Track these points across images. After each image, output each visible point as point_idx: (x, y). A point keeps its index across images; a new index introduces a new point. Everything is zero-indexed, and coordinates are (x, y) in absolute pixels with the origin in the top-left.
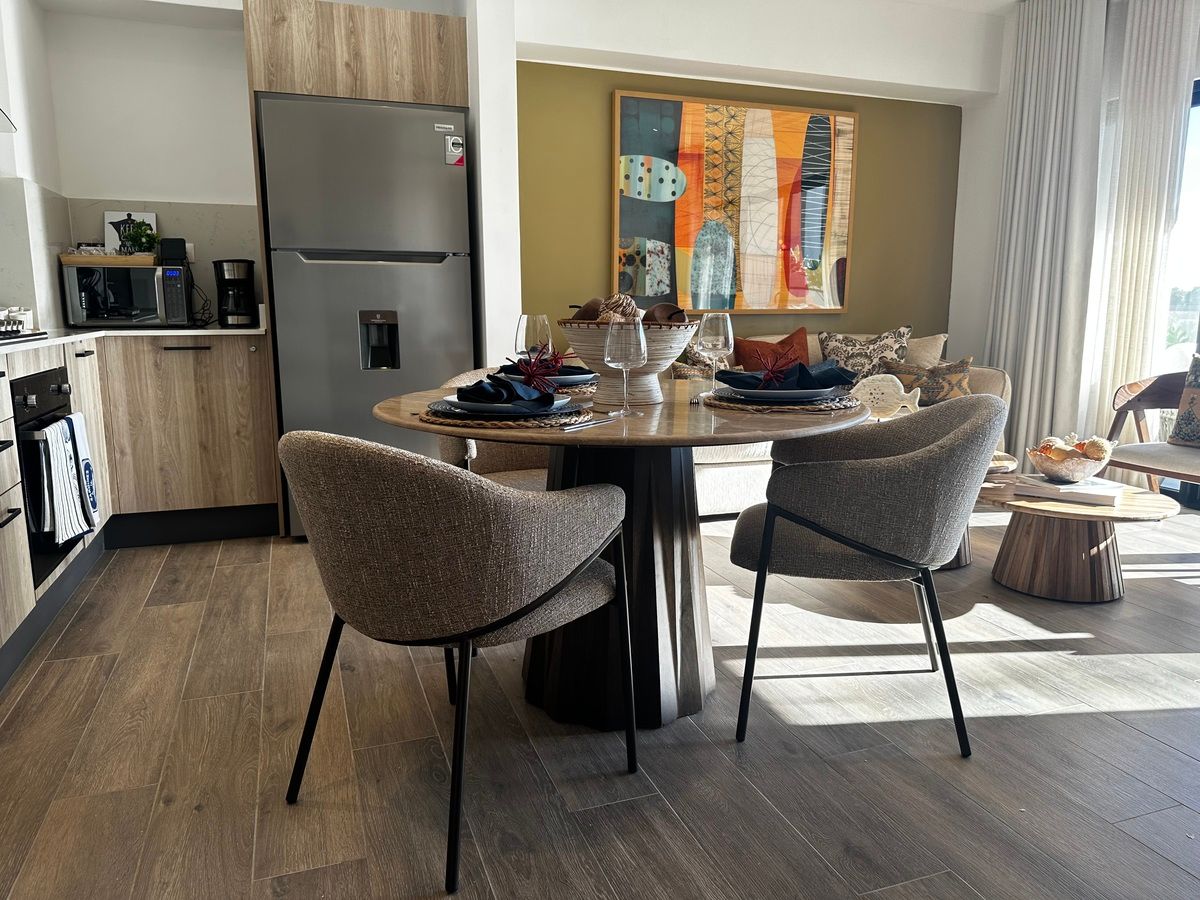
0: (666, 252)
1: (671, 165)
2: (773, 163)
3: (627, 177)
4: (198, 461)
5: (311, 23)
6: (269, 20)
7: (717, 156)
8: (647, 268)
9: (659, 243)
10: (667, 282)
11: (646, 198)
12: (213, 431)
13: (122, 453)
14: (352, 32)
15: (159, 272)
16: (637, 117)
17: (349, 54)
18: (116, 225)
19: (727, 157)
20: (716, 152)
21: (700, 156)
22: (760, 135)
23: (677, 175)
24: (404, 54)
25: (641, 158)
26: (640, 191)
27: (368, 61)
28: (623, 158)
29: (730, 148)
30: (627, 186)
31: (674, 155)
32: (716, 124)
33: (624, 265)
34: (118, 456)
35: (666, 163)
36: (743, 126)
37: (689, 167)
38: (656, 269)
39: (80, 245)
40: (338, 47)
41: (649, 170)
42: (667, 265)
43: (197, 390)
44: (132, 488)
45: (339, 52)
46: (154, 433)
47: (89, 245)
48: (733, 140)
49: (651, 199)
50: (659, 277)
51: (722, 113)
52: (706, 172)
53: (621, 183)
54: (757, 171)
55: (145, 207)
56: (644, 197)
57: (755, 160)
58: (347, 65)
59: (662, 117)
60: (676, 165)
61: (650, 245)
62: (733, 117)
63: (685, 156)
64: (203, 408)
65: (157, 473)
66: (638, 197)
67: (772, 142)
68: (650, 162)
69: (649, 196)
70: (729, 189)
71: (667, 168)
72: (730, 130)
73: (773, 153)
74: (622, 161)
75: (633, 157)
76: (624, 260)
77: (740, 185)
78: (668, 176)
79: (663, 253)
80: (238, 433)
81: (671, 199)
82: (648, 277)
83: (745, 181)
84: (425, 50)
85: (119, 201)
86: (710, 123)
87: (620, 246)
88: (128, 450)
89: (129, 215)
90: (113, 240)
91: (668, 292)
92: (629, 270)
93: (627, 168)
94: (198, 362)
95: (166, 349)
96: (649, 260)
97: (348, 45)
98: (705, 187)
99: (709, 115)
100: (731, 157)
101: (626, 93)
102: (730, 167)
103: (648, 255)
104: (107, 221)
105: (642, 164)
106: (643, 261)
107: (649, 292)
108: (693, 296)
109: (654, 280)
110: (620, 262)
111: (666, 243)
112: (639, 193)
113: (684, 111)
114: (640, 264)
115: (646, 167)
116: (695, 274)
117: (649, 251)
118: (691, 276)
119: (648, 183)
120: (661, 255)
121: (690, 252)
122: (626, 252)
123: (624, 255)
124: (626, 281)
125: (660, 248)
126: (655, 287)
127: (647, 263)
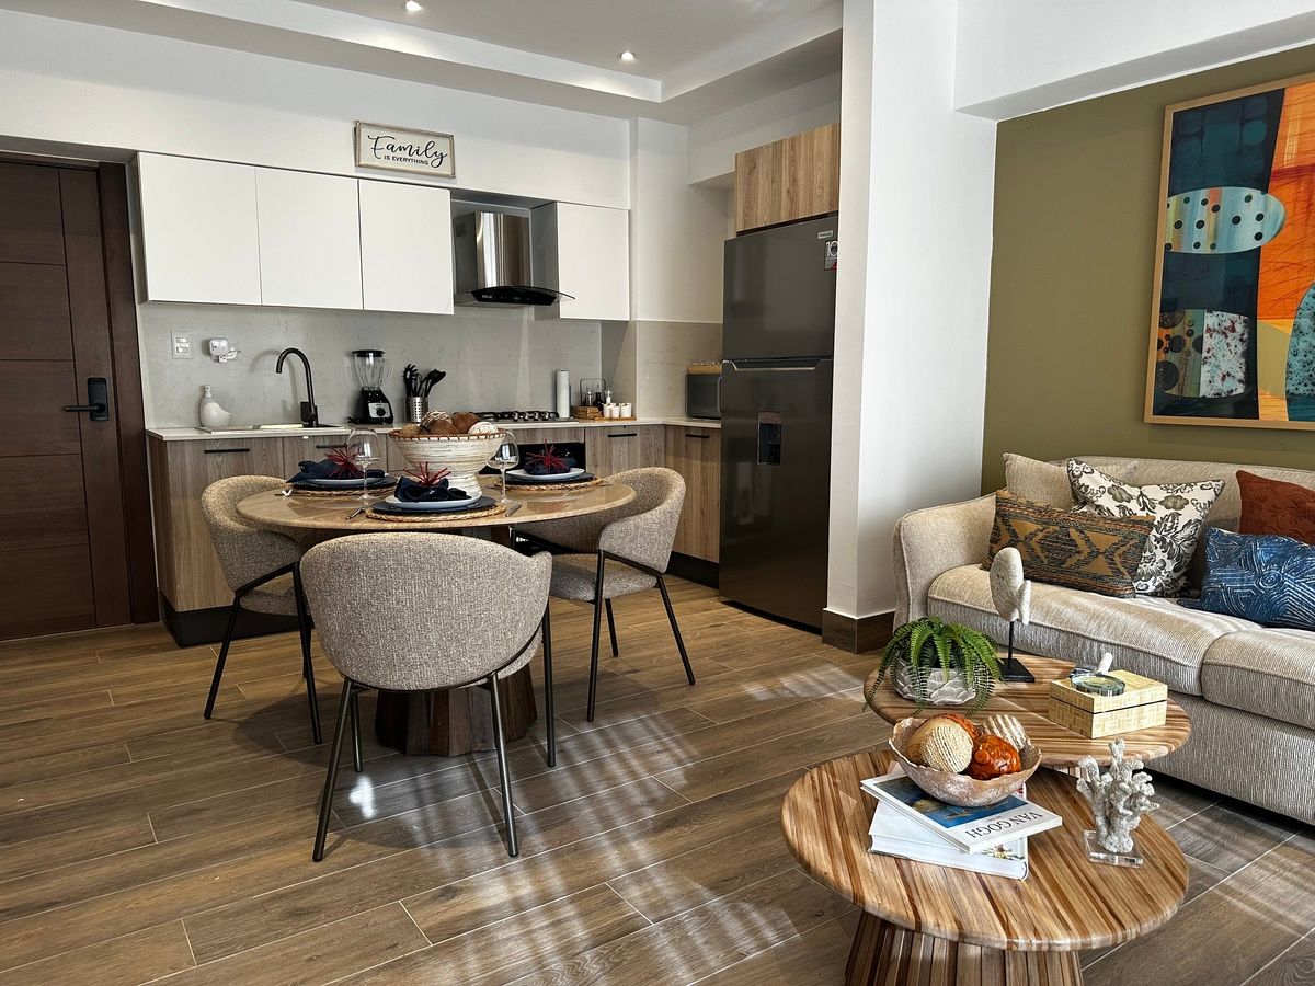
0: (1239, 328)
1: (1256, 193)
3: (1178, 225)
4: (700, 522)
6: (748, 170)
8: (1205, 354)
9: (1228, 316)
10: (1241, 375)
11: (1209, 251)
12: (707, 501)
14: (792, 161)
16: (1200, 135)
17: (790, 181)
23: (1266, 208)
25: (1203, 194)
26: (1200, 242)
27: (801, 183)
28: (1173, 200)
30: (1178, 239)
31: (1262, 180)
33: (1166, 351)
35: (1247, 191)
37: (1289, 190)
38: (1220, 356)
40: (784, 177)
41: (1216, 209)
42: (1240, 349)
45: (784, 182)
49: (1216, 251)
50: (1225, 368)
53: (1166, 234)
56: (1205, 250)
58: (788, 191)
59: (1243, 122)
60: (1265, 190)
61: (1211, 320)
63: (1283, 173)
66: (1195, 251)
68: (1219, 196)
69: (1213, 247)
71: (1249, 199)
74: (1171, 208)
75: (1189, 194)
76: (1166, 344)
78: (1248, 212)
79: (1233, 330)
81: (1257, 244)
82: (1205, 369)
87: (1161, 325)
91: (1241, 391)
92: (1173, 357)
93: (1180, 211)
96: (1208, 342)
101: (1182, 106)
103: (1206, 335)
105: (1205, 202)
106: (1198, 345)
107: (1206, 391)
108: (1291, 399)
109: (1217, 372)
110: (1159, 348)
111: (1240, 314)
112: (1197, 245)
113: (1285, 103)
114: (1192, 350)
115: (1210, 205)
116: (1297, 364)
117: (1209, 330)
118: (1289, 365)
119: (1212, 228)
120: (1229, 334)
121: (1286, 327)
122: (1170, 332)
123: (1168, 337)
124: (1168, 374)
125: (1228, 324)
126: (1218, 383)
127: (1205, 347)
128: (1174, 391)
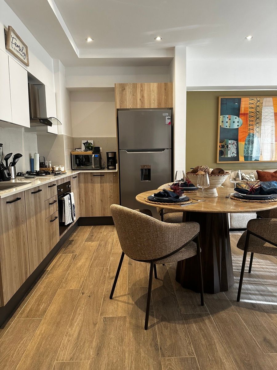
0: (235, 143)
1: (237, 117)
2: (273, 114)
3: (222, 122)
4: (100, 204)
5: (131, 89)
6: (121, 90)
7: (253, 113)
8: (229, 149)
9: (233, 141)
10: (236, 153)
11: (229, 128)
12: (104, 196)
13: (83, 202)
14: (142, 91)
15: (93, 156)
16: (226, 104)
17: (141, 96)
18: (84, 144)
19: (256, 114)
20: (253, 112)
21: (247, 114)
22: (268, 106)
23: (239, 120)
24: (155, 94)
25: (227, 116)
26: (227, 126)
27: (146, 98)
28: (221, 116)
29: (258, 111)
30: (223, 124)
31: (238, 115)
32: (253, 104)
33: (221, 148)
34: (82, 202)
36: (262, 103)
37: (243, 117)
38: (232, 149)
39: (76, 149)
40: (138, 95)
41: (230, 119)
42: (236, 147)
43: (100, 186)
44: (84, 210)
45: (138, 96)
46: (90, 197)
47: (78, 149)
48: (258, 108)
49: (230, 128)
50: (233, 151)
51: (254, 101)
52: (249, 119)
53: (220, 124)
54: (267, 117)
55: (91, 139)
56: (228, 127)
57: (266, 114)
58: (140, 99)
59: (234, 103)
60: (239, 117)
61: (230, 142)
62: (258, 101)
63: (242, 114)
64: (102, 191)
65: (90, 207)
66: (226, 127)
67: (273, 108)
68: (230, 117)
69: (230, 127)
70: (257, 123)
71: (236, 118)
72: (258, 105)
73: (273, 111)
74: (221, 118)
75: (224, 116)
76: (221, 146)
77: (261, 122)
78: (236, 121)
79: (234, 144)
80: (110, 197)
81: (238, 127)
82: (229, 151)
83: (262, 120)
84: (161, 93)
85: (85, 138)
86: (250, 104)
87: (220, 142)
88: (84, 201)
89: (87, 141)
90: (83, 148)
91: (236, 156)
92: (222, 149)
93: (223, 119)
94: (101, 179)
95: (94, 175)
96: (229, 146)
97: (141, 94)
98: (249, 123)
99: (250, 101)
100: (258, 113)
101: (222, 97)
102: (257, 117)
104: (82, 143)
105: (228, 118)
106: (227, 147)
107: (229, 156)
108: (245, 157)
109: (231, 152)
110: (220, 147)
111: (235, 141)
112: (226, 126)
113: (241, 101)
114: (226, 148)
115: (229, 118)
116: (245, 150)
117: (229, 144)
118: (244, 151)
119: (229, 123)
120: (233, 145)
121: (243, 143)
122: (222, 144)
123: (221, 145)
124: (222, 153)
125: (233, 142)
126: (232, 154)
127: (229, 147)
128: (223, 156)
